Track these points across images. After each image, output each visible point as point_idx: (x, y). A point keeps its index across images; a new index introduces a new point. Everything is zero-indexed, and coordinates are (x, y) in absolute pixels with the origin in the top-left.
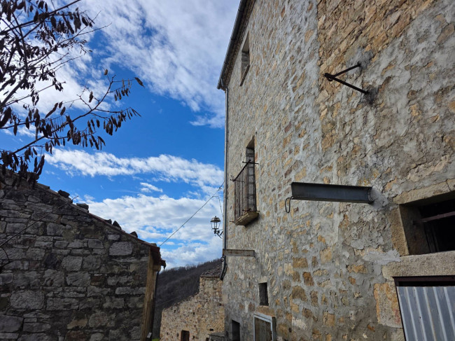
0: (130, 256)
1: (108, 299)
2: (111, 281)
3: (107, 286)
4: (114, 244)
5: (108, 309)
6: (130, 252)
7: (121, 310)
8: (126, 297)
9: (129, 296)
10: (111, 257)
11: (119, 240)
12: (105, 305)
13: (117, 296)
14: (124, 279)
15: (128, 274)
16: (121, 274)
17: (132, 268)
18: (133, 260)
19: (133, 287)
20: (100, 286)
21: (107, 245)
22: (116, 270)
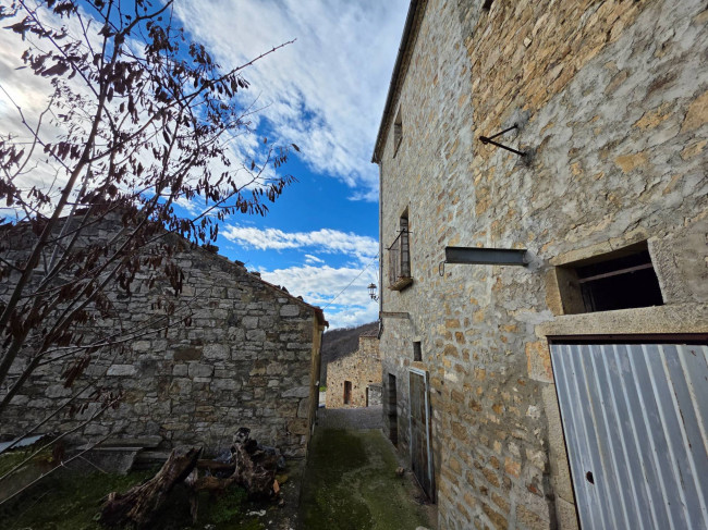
0: (297, 317)
1: (281, 352)
2: (283, 338)
3: (280, 342)
4: (284, 307)
5: (282, 361)
6: (297, 314)
7: (292, 362)
8: (296, 351)
9: (298, 350)
10: (282, 317)
11: (288, 303)
12: (279, 357)
13: (288, 350)
14: (293, 336)
15: (297, 332)
16: (291, 332)
17: (300, 327)
18: (300, 320)
19: (302, 343)
20: (274, 341)
21: (278, 307)
22: (287, 328)
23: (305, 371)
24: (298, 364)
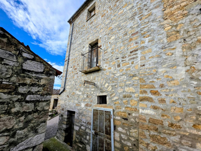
0: (42, 73)
1: (17, 104)
2: (22, 90)
3: (18, 94)
4: (28, 61)
5: (17, 114)
6: (42, 71)
7: (30, 113)
8: (36, 102)
9: (39, 101)
10: (24, 71)
11: (33, 60)
12: (14, 110)
13: (27, 102)
14: (34, 89)
15: (39, 86)
16: (33, 85)
17: (42, 82)
18: (44, 76)
19: (42, 95)
20: (9, 93)
21: (20, 60)
22: (28, 81)
23: (42, 119)
24: (36, 115)
